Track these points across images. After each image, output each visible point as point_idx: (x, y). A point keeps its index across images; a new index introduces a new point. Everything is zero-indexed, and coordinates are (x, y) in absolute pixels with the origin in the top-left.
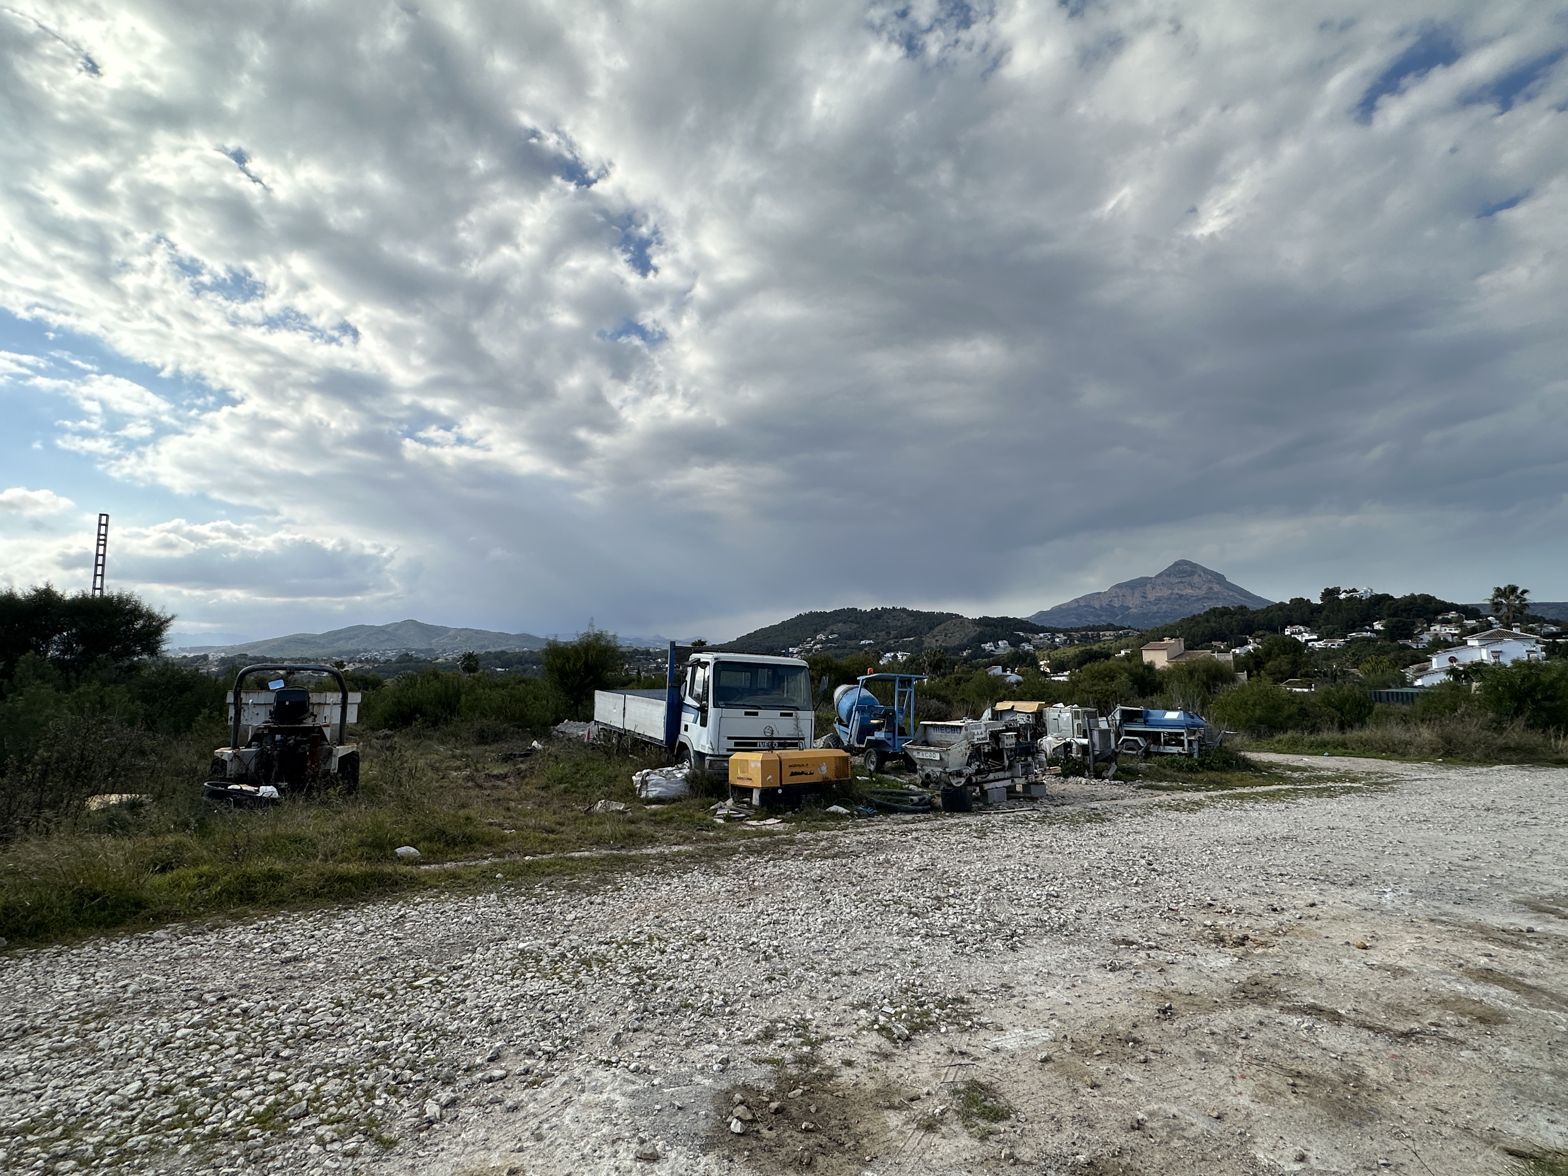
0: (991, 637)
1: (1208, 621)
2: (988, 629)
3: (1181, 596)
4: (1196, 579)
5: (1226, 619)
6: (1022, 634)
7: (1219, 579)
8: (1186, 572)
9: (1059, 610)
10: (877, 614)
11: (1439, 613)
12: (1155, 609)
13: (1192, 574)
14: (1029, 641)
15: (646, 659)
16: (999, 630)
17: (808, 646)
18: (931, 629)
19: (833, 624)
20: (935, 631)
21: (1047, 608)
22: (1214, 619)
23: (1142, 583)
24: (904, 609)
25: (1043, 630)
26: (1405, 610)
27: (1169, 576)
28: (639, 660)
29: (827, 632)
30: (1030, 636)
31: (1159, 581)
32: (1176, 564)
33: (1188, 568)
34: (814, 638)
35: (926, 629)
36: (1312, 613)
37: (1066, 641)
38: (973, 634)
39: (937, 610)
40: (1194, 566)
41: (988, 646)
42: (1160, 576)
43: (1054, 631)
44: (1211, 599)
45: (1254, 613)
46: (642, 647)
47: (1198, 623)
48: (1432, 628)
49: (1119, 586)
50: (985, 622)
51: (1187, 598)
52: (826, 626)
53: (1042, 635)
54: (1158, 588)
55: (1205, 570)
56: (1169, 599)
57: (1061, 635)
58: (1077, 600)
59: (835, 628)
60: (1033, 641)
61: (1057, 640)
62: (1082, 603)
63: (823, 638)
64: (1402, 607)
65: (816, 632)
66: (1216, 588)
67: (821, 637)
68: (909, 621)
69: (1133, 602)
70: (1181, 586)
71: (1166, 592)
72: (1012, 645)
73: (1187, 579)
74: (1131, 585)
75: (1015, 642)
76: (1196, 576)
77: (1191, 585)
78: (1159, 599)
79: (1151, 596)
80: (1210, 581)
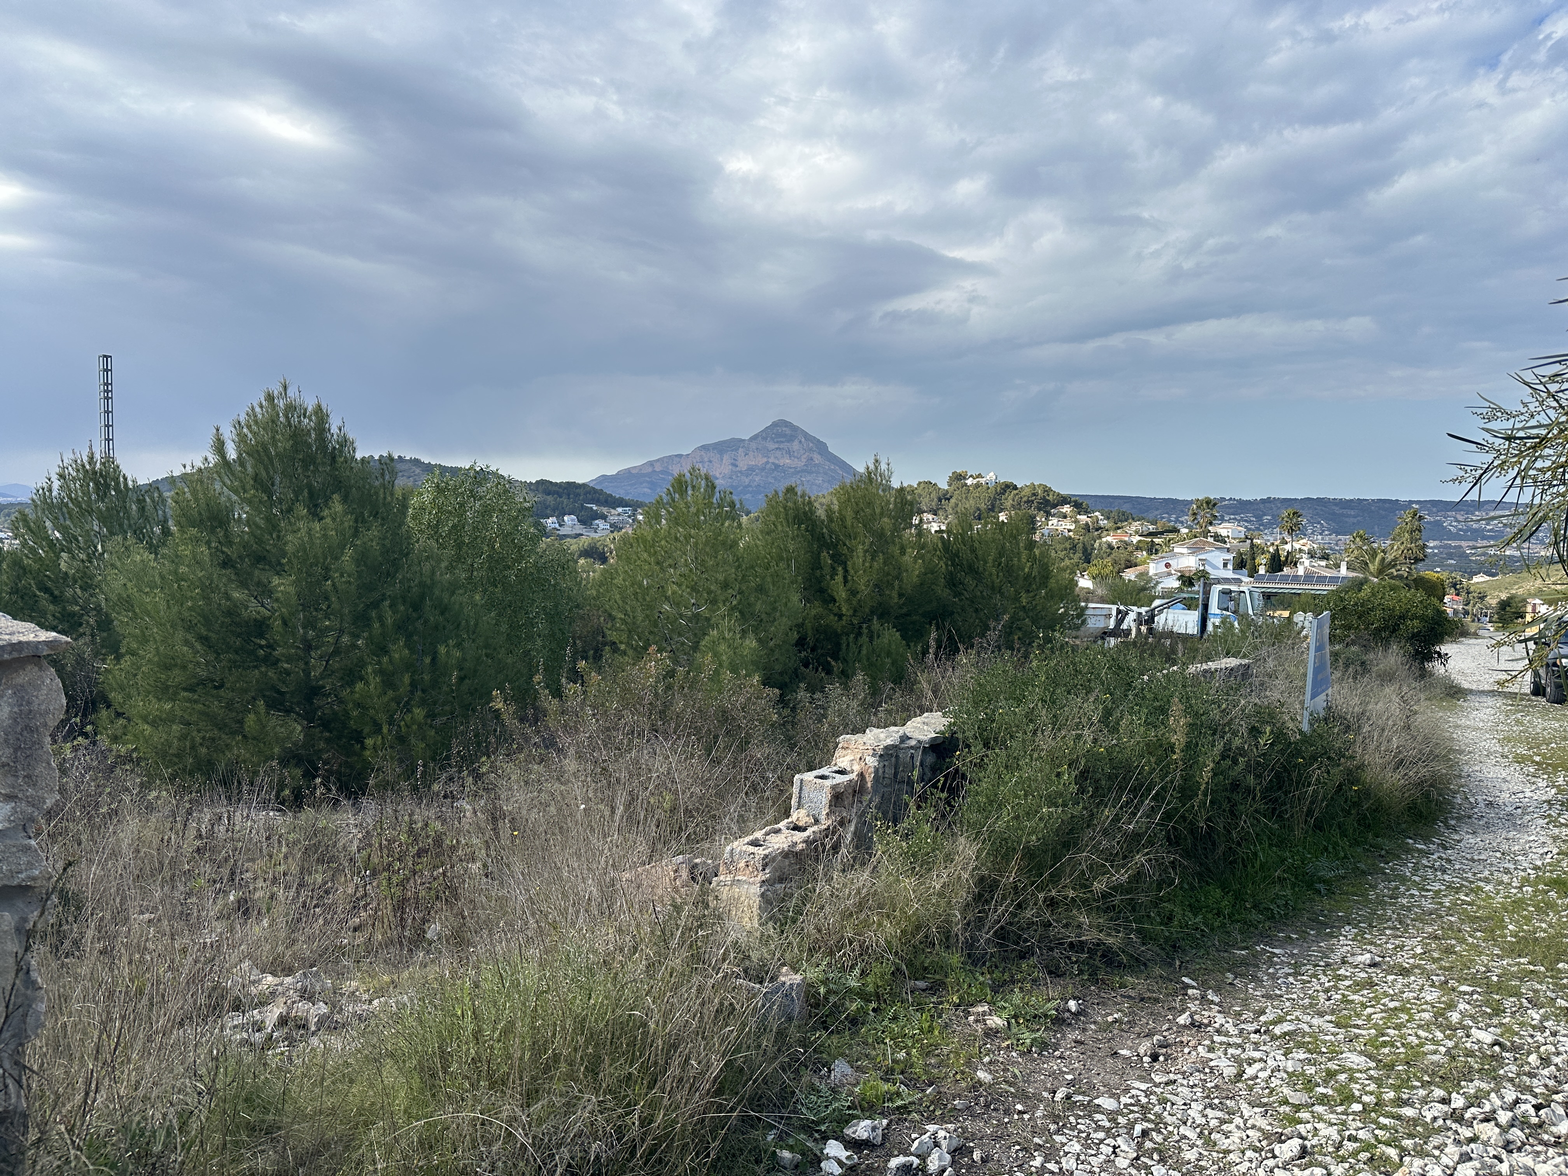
0: (554, 510)
2: (550, 498)
3: (777, 466)
4: (795, 445)
6: (594, 507)
7: (821, 448)
8: (785, 436)
11: (1055, 506)
13: (791, 439)
14: (604, 517)
16: (564, 500)
23: (734, 445)
24: (416, 462)
25: (617, 502)
26: (1028, 502)
27: (765, 439)
30: (605, 510)
31: (753, 445)
32: (775, 425)
33: (788, 431)
36: (940, 500)
38: (529, 504)
40: (795, 428)
41: (550, 523)
42: (754, 438)
44: (810, 473)
48: (1050, 523)
49: (704, 448)
50: (544, 486)
51: (783, 469)
53: (620, 510)
54: (751, 453)
55: (806, 435)
56: (763, 469)
58: (651, 464)
60: (611, 518)
61: (640, 517)
62: (658, 468)
64: (1025, 499)
66: (817, 459)
69: (721, 470)
70: (778, 454)
71: (761, 461)
72: (582, 521)
73: (785, 445)
74: (722, 448)
75: (587, 519)
76: (796, 442)
77: (790, 453)
78: (751, 469)
79: (743, 464)
80: (811, 450)
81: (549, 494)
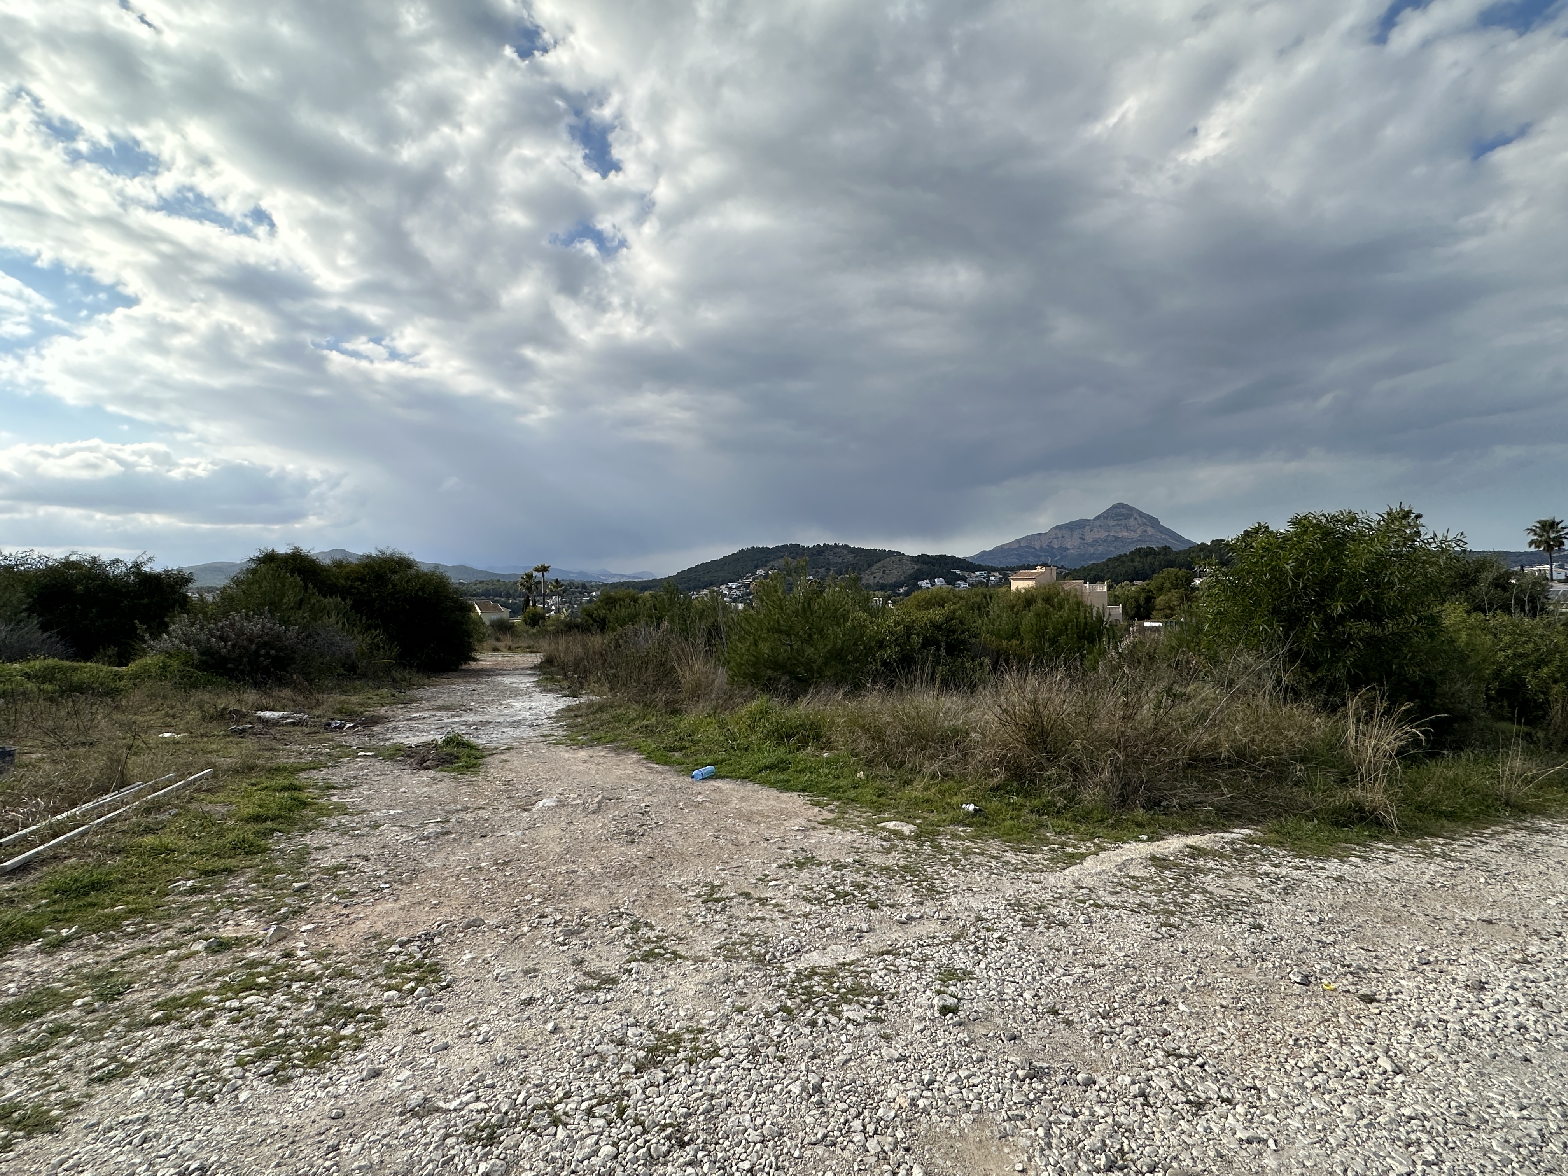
0: (928, 575)
1: (1133, 561)
2: (926, 566)
3: (1116, 538)
4: (1132, 522)
5: (1150, 559)
6: (958, 572)
7: (1153, 522)
8: (1123, 515)
9: (1000, 551)
10: (820, 551)
12: (1092, 550)
13: (1128, 517)
14: (964, 579)
15: (580, 593)
16: (936, 568)
17: (747, 582)
18: (870, 566)
19: (774, 560)
20: (874, 569)
21: (989, 548)
22: (1138, 559)
23: (1081, 524)
24: (846, 546)
25: (979, 568)
27: (1106, 518)
28: (573, 593)
29: (767, 568)
30: (966, 574)
31: (1097, 523)
32: (1114, 507)
33: (1125, 511)
34: (754, 574)
35: (866, 566)
37: (1001, 579)
38: (910, 572)
39: (879, 547)
40: (1131, 509)
41: (924, 583)
42: (1095, 519)
43: (990, 570)
44: (1141, 540)
45: (1177, 553)
46: (577, 579)
47: (1123, 562)
49: (1059, 527)
50: (923, 559)
51: (1122, 540)
52: (767, 562)
53: (978, 573)
54: (1095, 530)
55: (1141, 514)
56: (1106, 541)
57: (997, 574)
58: (1018, 541)
59: (775, 563)
60: (969, 580)
61: (993, 578)
62: (1023, 544)
63: (763, 573)
65: (757, 567)
66: (1150, 531)
67: (761, 572)
68: (850, 557)
69: (1072, 543)
70: (1118, 528)
71: (1103, 534)
72: (948, 583)
73: (1123, 522)
74: (1071, 527)
75: (952, 580)
76: (1132, 519)
77: (1127, 528)
78: (1096, 541)
79: (1089, 538)
80: (1145, 524)
81: (926, 563)
